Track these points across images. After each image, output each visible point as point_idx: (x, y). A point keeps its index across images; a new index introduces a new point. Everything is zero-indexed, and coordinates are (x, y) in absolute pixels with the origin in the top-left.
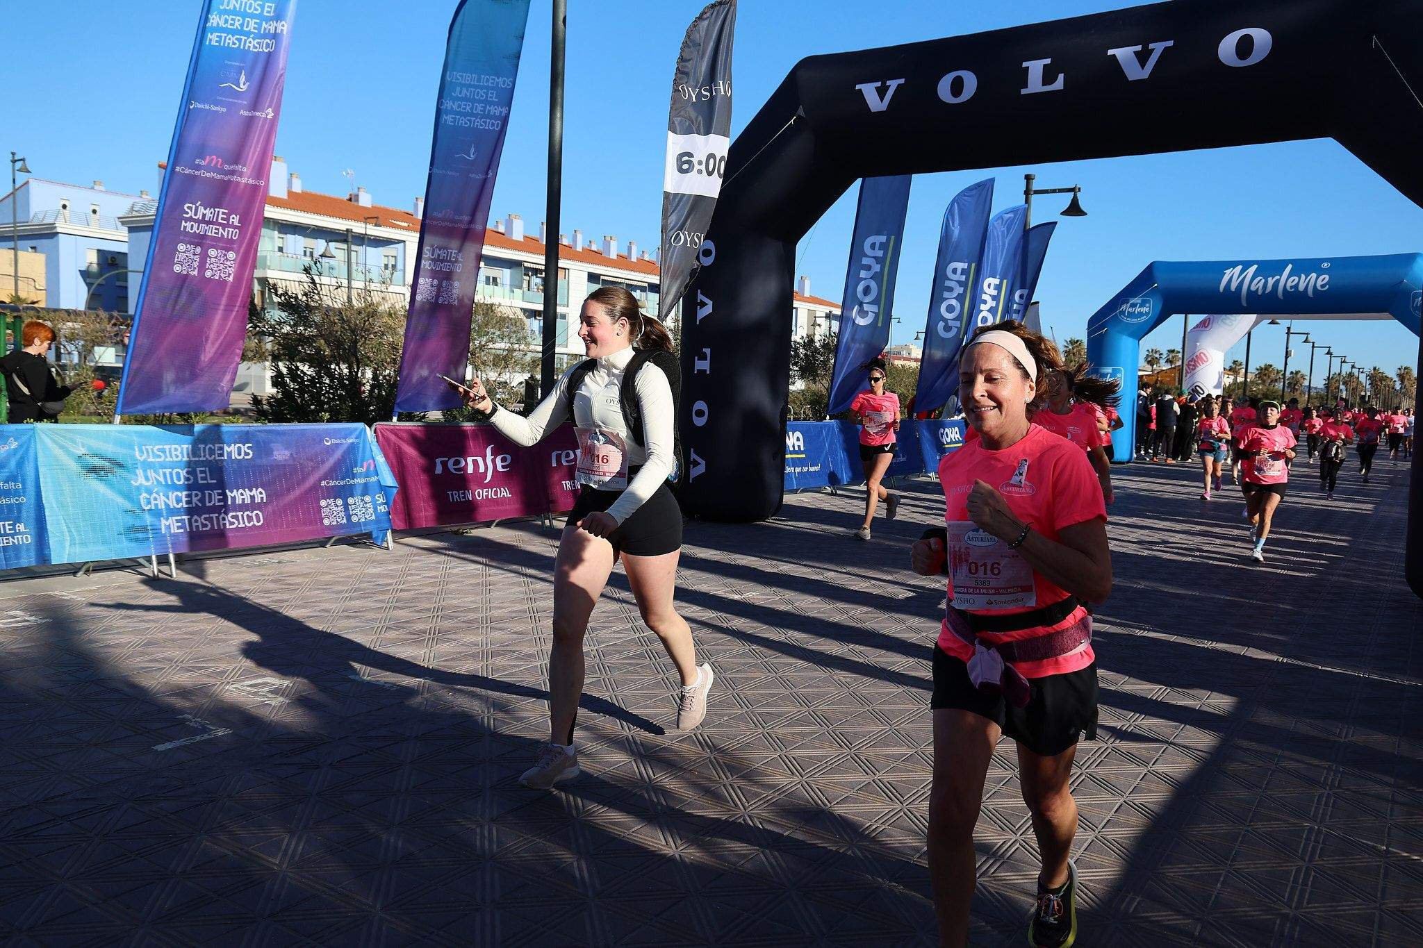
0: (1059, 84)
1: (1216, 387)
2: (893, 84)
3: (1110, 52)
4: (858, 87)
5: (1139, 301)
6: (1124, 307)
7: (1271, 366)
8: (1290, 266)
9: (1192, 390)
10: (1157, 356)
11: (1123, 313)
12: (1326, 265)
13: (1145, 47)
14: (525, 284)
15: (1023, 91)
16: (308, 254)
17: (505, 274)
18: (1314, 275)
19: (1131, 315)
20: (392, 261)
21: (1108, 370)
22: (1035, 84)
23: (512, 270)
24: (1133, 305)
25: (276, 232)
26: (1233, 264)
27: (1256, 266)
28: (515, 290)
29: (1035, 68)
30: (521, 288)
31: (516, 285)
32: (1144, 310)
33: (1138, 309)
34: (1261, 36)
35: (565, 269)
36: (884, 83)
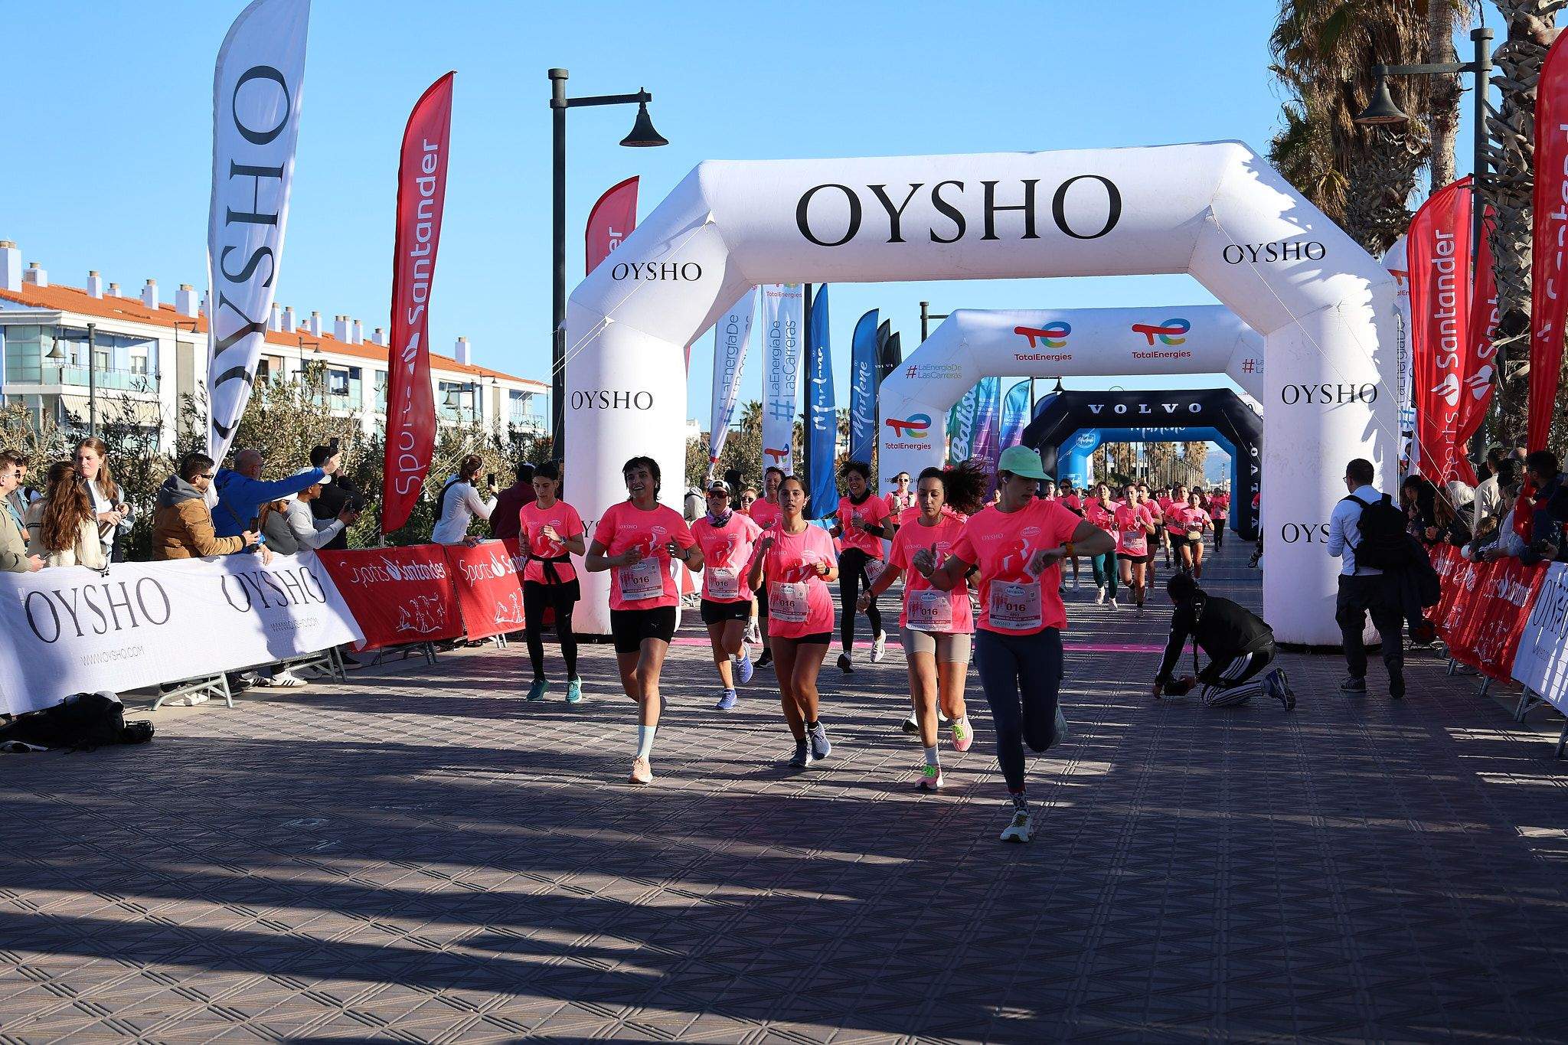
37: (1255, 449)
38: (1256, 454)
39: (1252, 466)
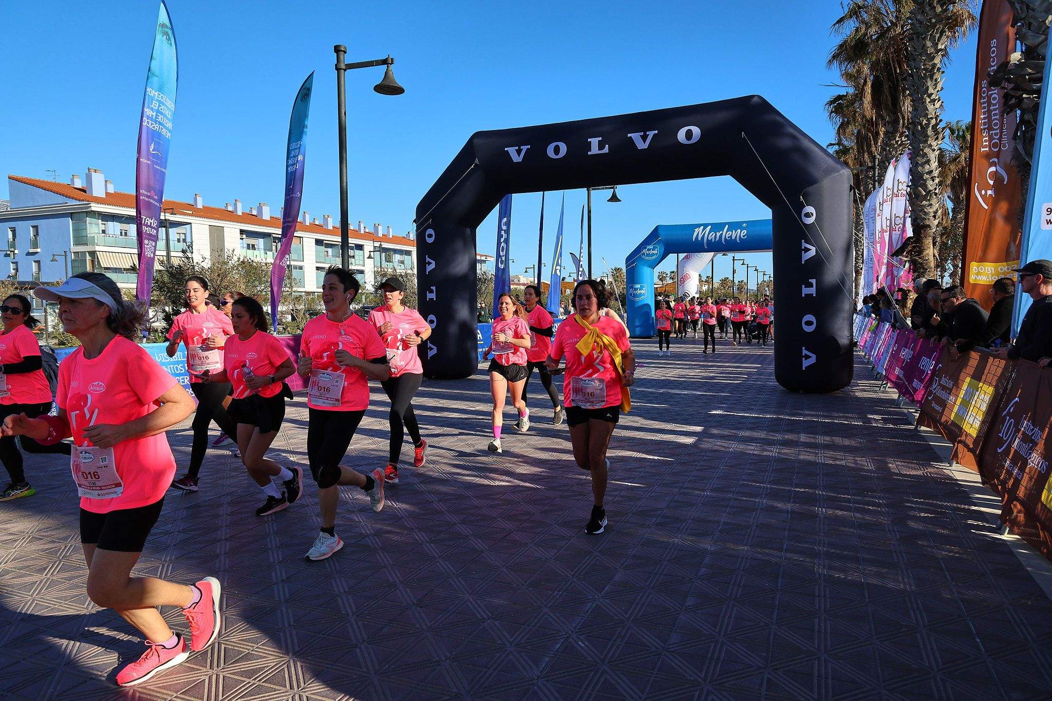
0: (606, 150)
1: (696, 293)
2: (524, 148)
3: (629, 135)
4: (506, 149)
5: (652, 248)
6: (644, 251)
7: (728, 278)
8: (727, 226)
9: (683, 295)
10: (665, 275)
11: (644, 254)
12: (744, 225)
13: (645, 134)
14: (274, 248)
15: (589, 153)
16: (123, 234)
17: (260, 242)
18: (739, 230)
19: (648, 255)
20: (183, 237)
21: (638, 286)
22: (595, 150)
23: (265, 239)
24: (649, 250)
25: (100, 221)
26: (698, 226)
27: (710, 226)
28: (268, 252)
29: (594, 142)
30: (271, 250)
31: (267, 249)
32: (655, 252)
33: (651, 252)
34: (696, 131)
35: (300, 237)
36: (519, 148)
37: (810, 209)
38: (811, 221)
39: (805, 245)
